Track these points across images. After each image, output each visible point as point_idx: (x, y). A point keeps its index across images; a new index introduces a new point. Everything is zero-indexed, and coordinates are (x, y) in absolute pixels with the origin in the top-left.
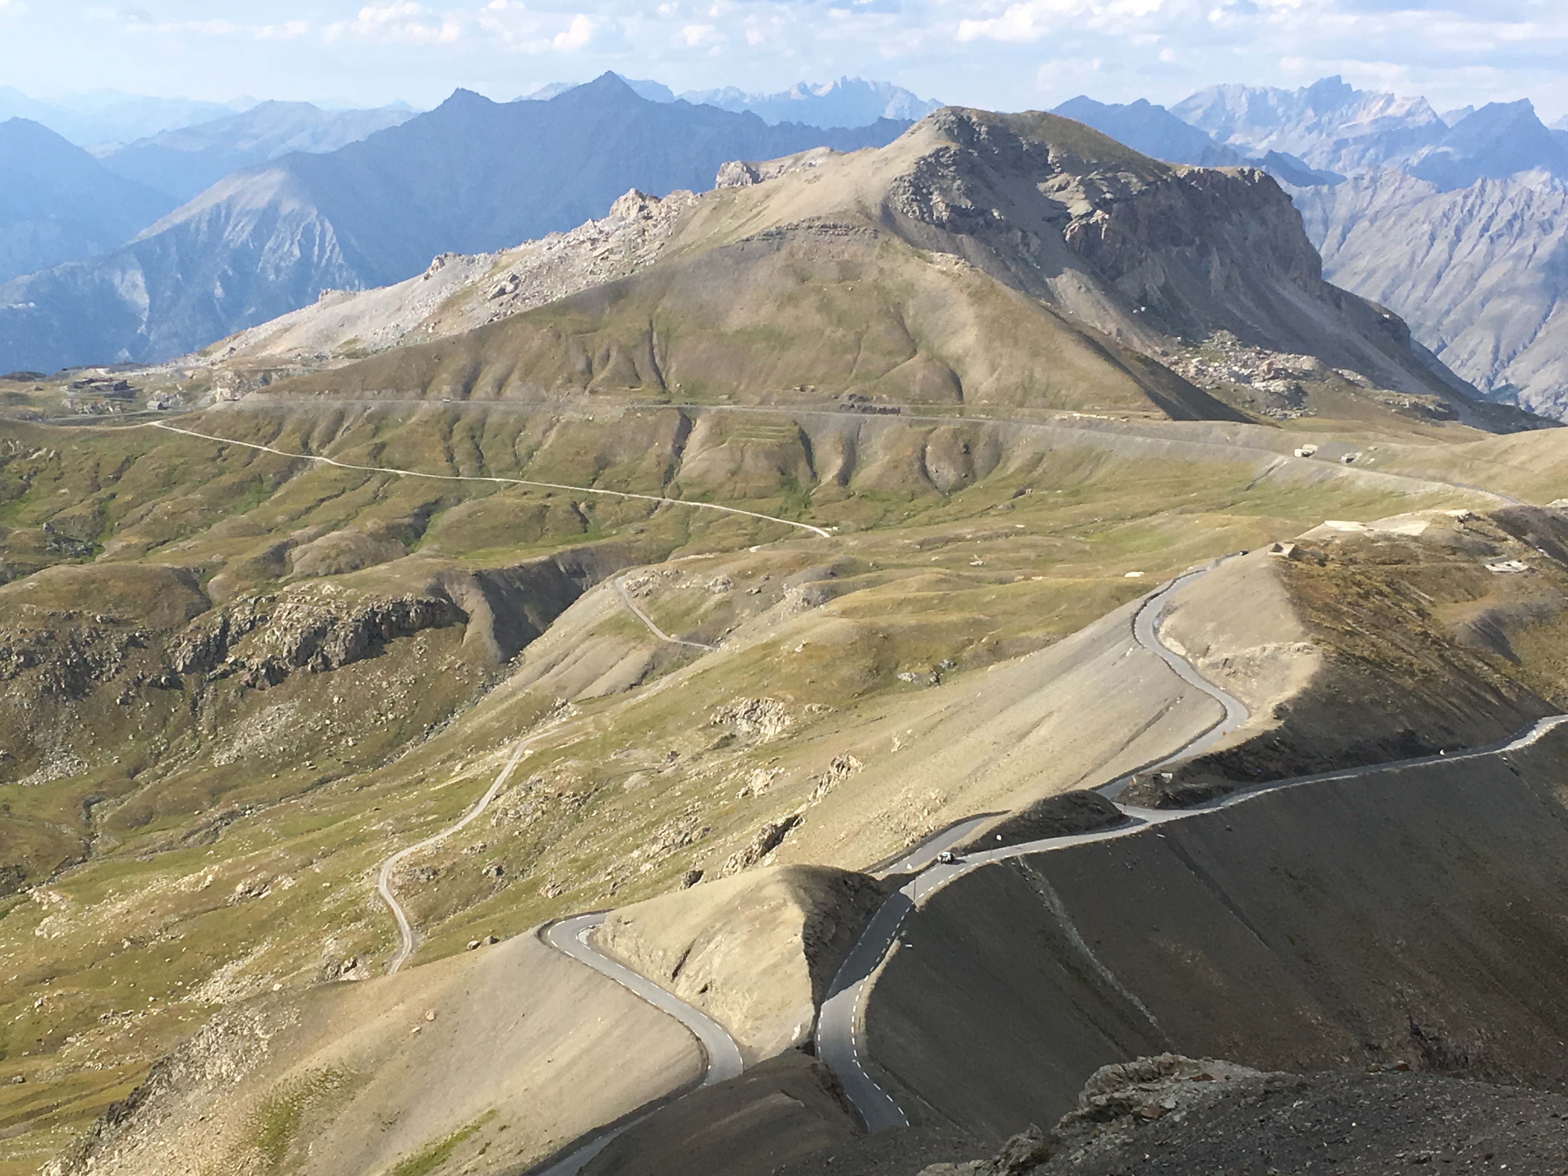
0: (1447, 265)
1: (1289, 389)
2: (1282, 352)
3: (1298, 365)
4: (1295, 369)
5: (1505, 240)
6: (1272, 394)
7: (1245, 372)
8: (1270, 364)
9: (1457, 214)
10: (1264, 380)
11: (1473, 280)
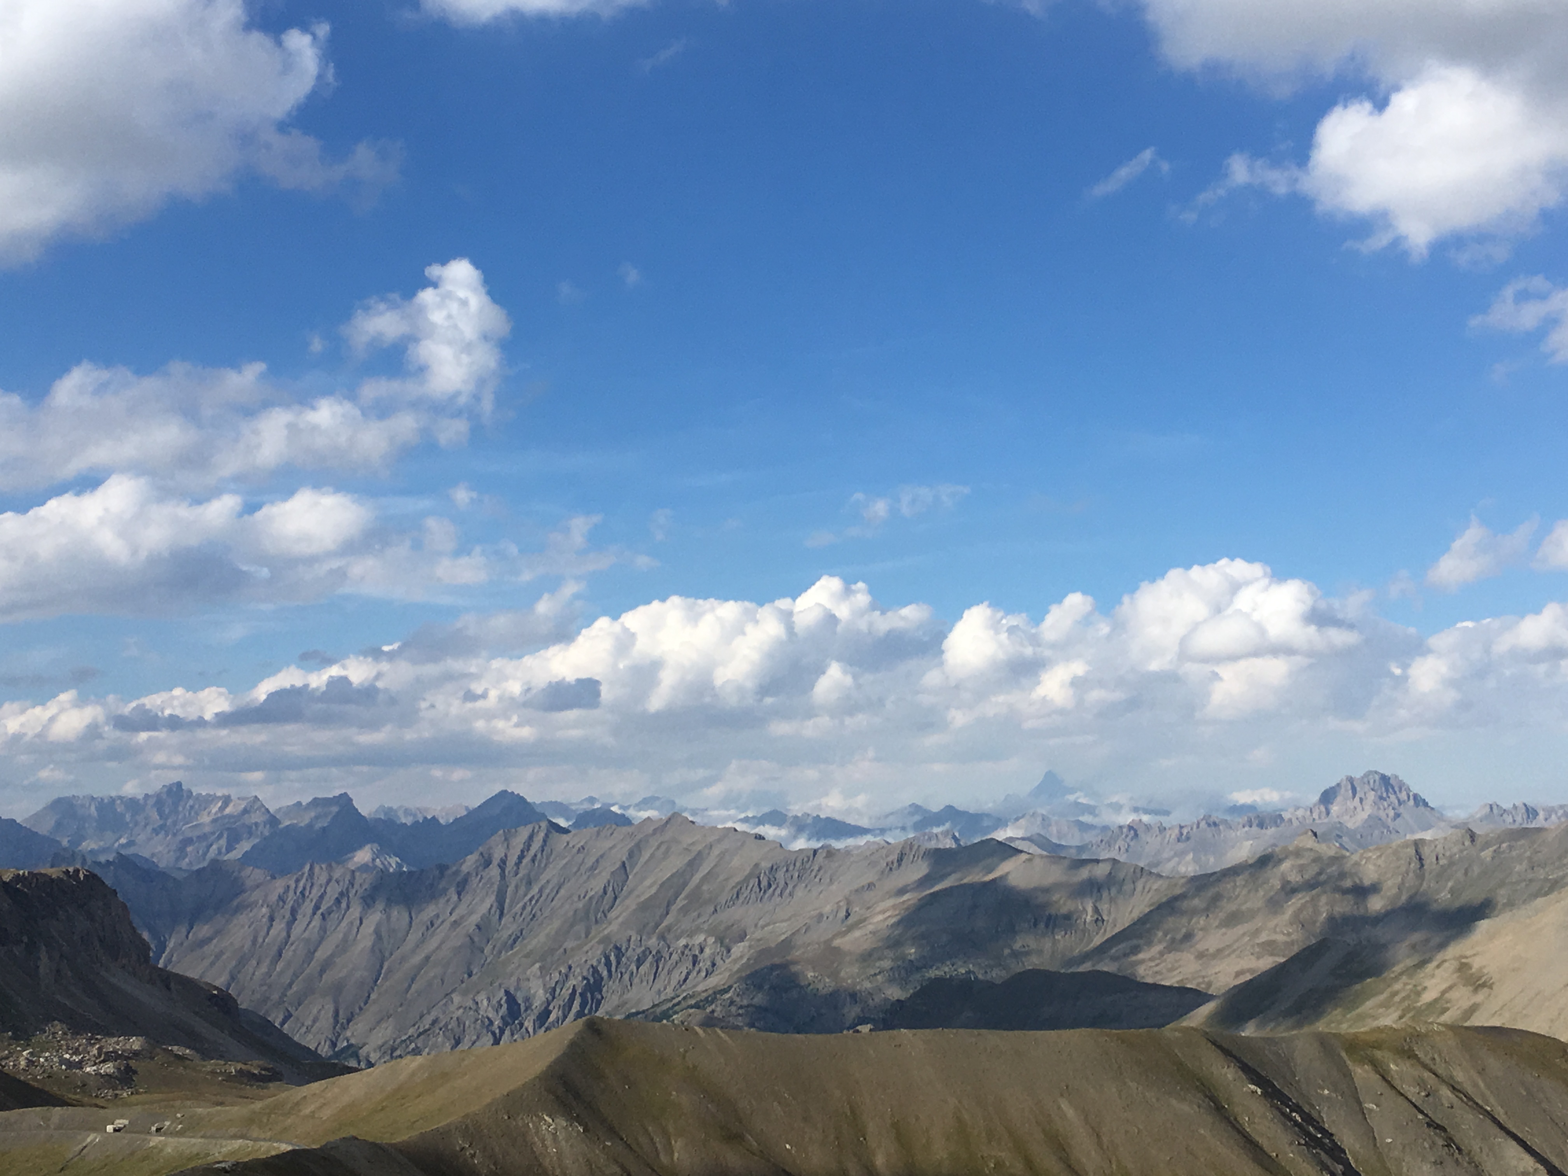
0: (286, 943)
1: (119, 1069)
2: (113, 1036)
3: (128, 1047)
4: (123, 1051)
5: (334, 916)
6: (102, 1076)
7: (76, 1058)
8: (100, 1049)
9: (291, 898)
10: (95, 1064)
11: (311, 954)
